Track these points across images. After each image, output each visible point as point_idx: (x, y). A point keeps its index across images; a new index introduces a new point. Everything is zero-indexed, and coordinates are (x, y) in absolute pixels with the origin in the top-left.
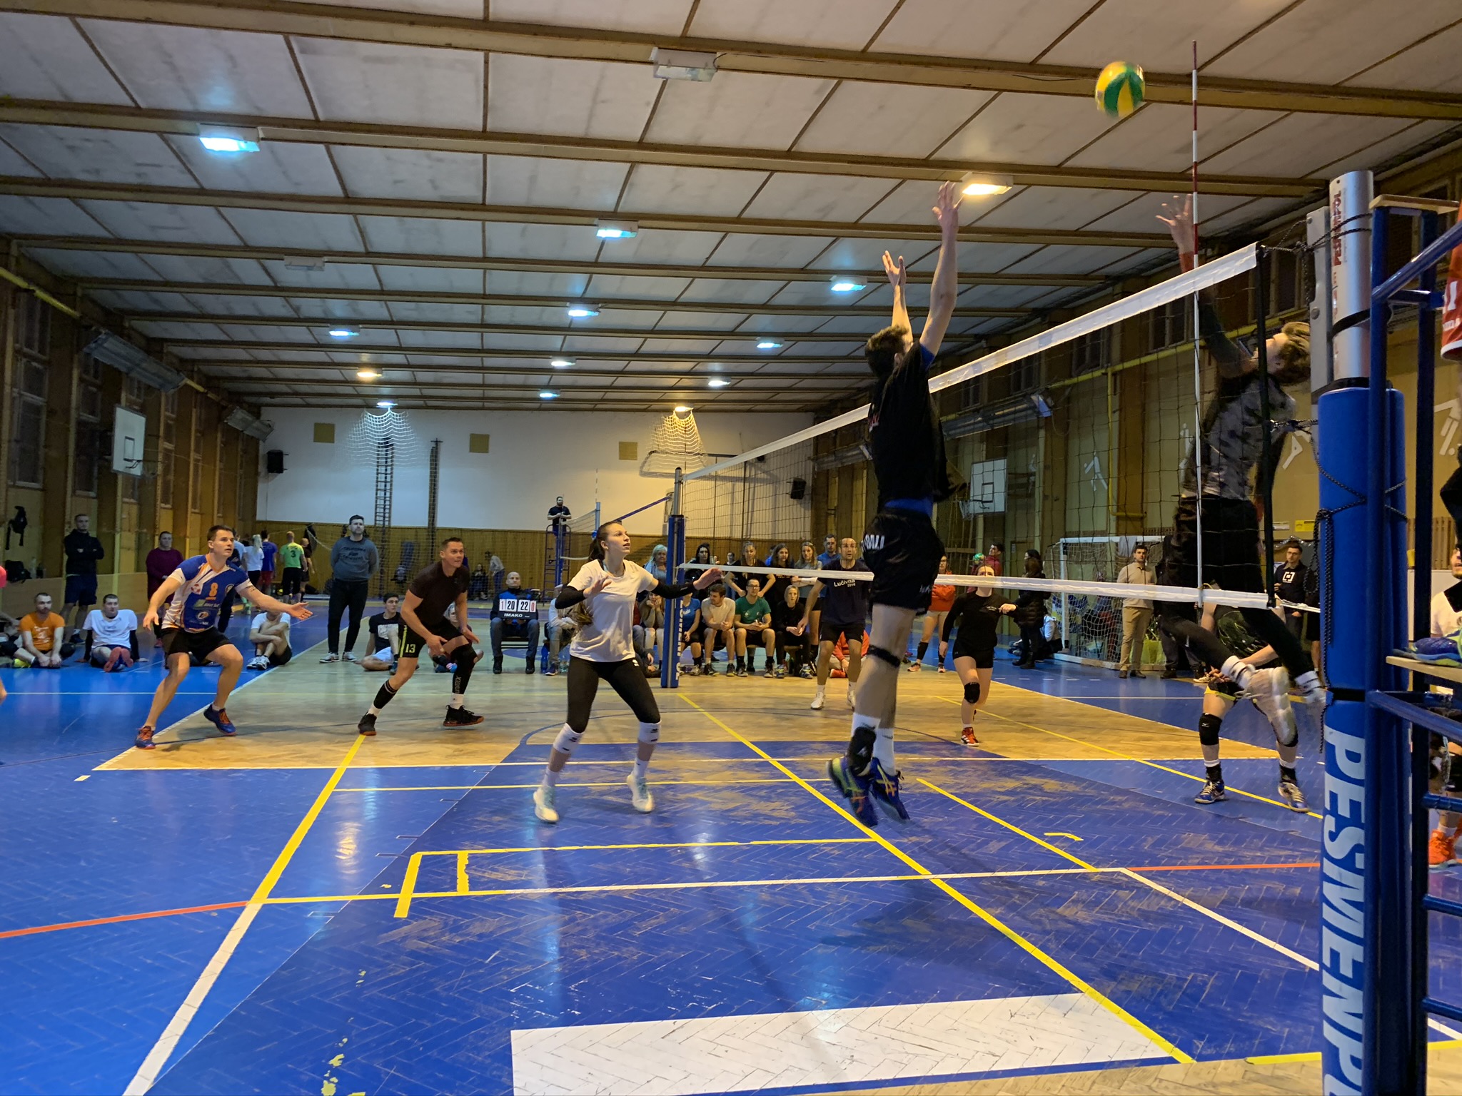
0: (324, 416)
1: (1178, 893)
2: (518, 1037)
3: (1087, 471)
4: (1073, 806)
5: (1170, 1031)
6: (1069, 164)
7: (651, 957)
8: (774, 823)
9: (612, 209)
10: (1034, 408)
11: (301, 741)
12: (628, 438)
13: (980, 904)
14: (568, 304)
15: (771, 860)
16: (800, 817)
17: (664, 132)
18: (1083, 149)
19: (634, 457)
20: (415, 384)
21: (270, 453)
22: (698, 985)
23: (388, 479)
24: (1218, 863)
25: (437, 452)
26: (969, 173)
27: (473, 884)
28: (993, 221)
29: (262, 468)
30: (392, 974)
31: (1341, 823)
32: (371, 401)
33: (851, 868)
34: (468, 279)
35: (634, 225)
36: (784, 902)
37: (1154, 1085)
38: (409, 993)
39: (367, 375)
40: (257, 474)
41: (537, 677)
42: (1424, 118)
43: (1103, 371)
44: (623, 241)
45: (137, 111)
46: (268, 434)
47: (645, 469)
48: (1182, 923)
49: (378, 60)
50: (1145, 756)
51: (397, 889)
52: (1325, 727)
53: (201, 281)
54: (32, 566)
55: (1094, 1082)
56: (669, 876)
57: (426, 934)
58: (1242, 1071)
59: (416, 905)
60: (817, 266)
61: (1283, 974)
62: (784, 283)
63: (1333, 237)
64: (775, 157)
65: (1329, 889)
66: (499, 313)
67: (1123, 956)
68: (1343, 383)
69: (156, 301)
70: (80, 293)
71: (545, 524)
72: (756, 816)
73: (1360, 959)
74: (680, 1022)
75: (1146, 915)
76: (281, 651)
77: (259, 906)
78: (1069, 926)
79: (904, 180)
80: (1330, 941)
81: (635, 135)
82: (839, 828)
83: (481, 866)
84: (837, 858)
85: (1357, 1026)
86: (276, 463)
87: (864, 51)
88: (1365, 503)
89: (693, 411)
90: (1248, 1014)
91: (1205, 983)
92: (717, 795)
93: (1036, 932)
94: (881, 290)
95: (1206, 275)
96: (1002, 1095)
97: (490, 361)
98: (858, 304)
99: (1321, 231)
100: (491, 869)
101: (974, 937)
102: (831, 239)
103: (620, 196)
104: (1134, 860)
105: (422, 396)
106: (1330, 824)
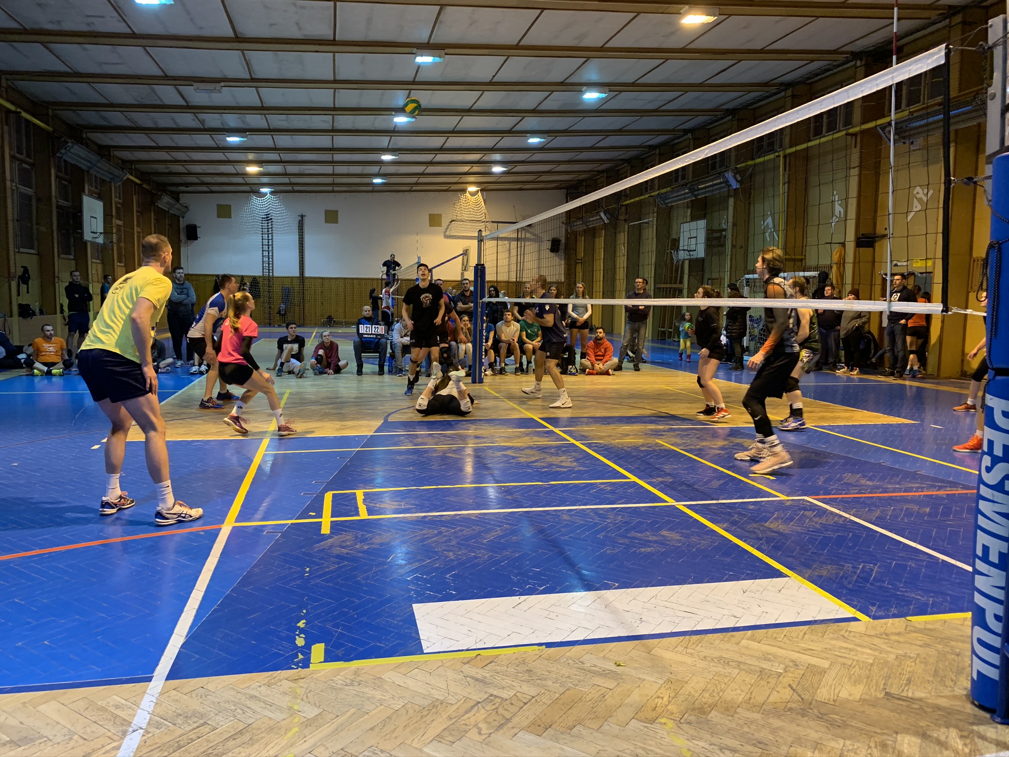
0: (224, 200)
1: (845, 512)
2: (418, 608)
3: (763, 227)
5: (853, 600)
7: (496, 557)
8: (563, 470)
9: (426, 41)
10: (726, 182)
12: (436, 211)
13: (713, 521)
14: (393, 113)
15: (565, 494)
16: (580, 466)
19: (440, 225)
20: (285, 174)
21: (188, 227)
22: (530, 574)
23: (270, 243)
24: (871, 493)
25: (302, 224)
26: (687, 7)
27: (370, 511)
28: (702, 44)
29: (183, 237)
30: (327, 570)
31: (995, 460)
32: (255, 188)
33: (620, 498)
34: (322, 97)
35: (442, 52)
36: (579, 521)
37: (846, 635)
38: (341, 582)
39: (252, 169)
40: (180, 241)
41: (387, 377)
43: (777, 154)
44: (434, 64)
46: (185, 213)
47: (447, 233)
48: (851, 532)
51: (319, 516)
52: (987, 395)
53: (135, 102)
54: (36, 307)
55: (805, 634)
57: (344, 544)
58: (905, 625)
59: (335, 527)
60: (572, 80)
61: (924, 564)
62: (549, 93)
65: (983, 505)
66: (345, 121)
67: (813, 553)
69: (104, 118)
70: (51, 113)
71: (380, 272)
72: (550, 465)
73: (1005, 551)
74: (523, 598)
75: (825, 527)
77: (230, 528)
78: (774, 534)
79: (639, 13)
80: (983, 538)
82: (608, 472)
83: (373, 500)
84: (612, 492)
85: (1000, 595)
86: (192, 233)
89: (481, 190)
90: (904, 590)
91: (872, 570)
92: (522, 452)
93: (752, 539)
94: (617, 97)
95: (902, 71)
96: (744, 642)
97: (338, 157)
98: (601, 108)
99: (1000, 34)
100: (380, 502)
101: (711, 542)
102: (585, 59)
103: (432, 32)
104: (812, 491)
105: (291, 184)
106: (987, 461)
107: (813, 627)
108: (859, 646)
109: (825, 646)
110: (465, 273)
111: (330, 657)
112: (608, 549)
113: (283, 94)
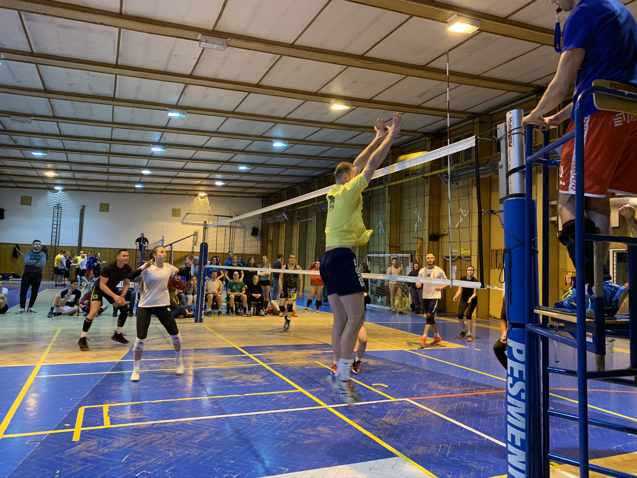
0: (27, 193)
1: (430, 408)
4: (382, 371)
5: (437, 471)
6: (374, 99)
7: (204, 453)
8: (254, 385)
9: (175, 104)
12: (176, 207)
13: (350, 418)
14: (151, 145)
15: (255, 403)
16: (266, 381)
17: (201, 72)
18: (381, 92)
19: (179, 216)
20: (74, 179)
22: (227, 465)
23: (59, 223)
24: (444, 394)
25: (83, 211)
26: (334, 100)
27: (112, 421)
28: (342, 121)
30: (74, 471)
31: (515, 380)
32: (51, 186)
33: (292, 404)
34: (104, 132)
35: (185, 111)
36: (264, 423)
39: (50, 174)
42: (509, 91)
43: (385, 185)
44: (180, 119)
47: (184, 221)
48: (434, 422)
49: (66, 27)
50: (408, 348)
51: (73, 426)
56: (209, 412)
57: (90, 449)
59: (83, 433)
60: (266, 135)
61: (477, 442)
62: (251, 141)
63: (508, 135)
64: (251, 86)
65: (510, 408)
66: (117, 148)
67: (412, 438)
68: (513, 196)
72: (246, 382)
73: (524, 438)
75: (419, 419)
76: (3, 307)
78: (388, 426)
79: (306, 101)
80: (511, 430)
81: (189, 73)
82: (284, 385)
83: (115, 412)
84: (286, 400)
85: (523, 467)
87: (292, 44)
88: (524, 245)
89: (208, 196)
90: (466, 461)
91: (447, 449)
92: (227, 373)
93: (375, 430)
94: (294, 147)
95: (453, 148)
97: (112, 170)
98: (284, 152)
99: (503, 133)
100: (121, 413)
101: (349, 434)
102: (274, 124)
103: (179, 99)
104: (410, 395)
105: (77, 185)
106: (510, 380)
110: (195, 247)
112: (282, 443)
113: (76, 128)
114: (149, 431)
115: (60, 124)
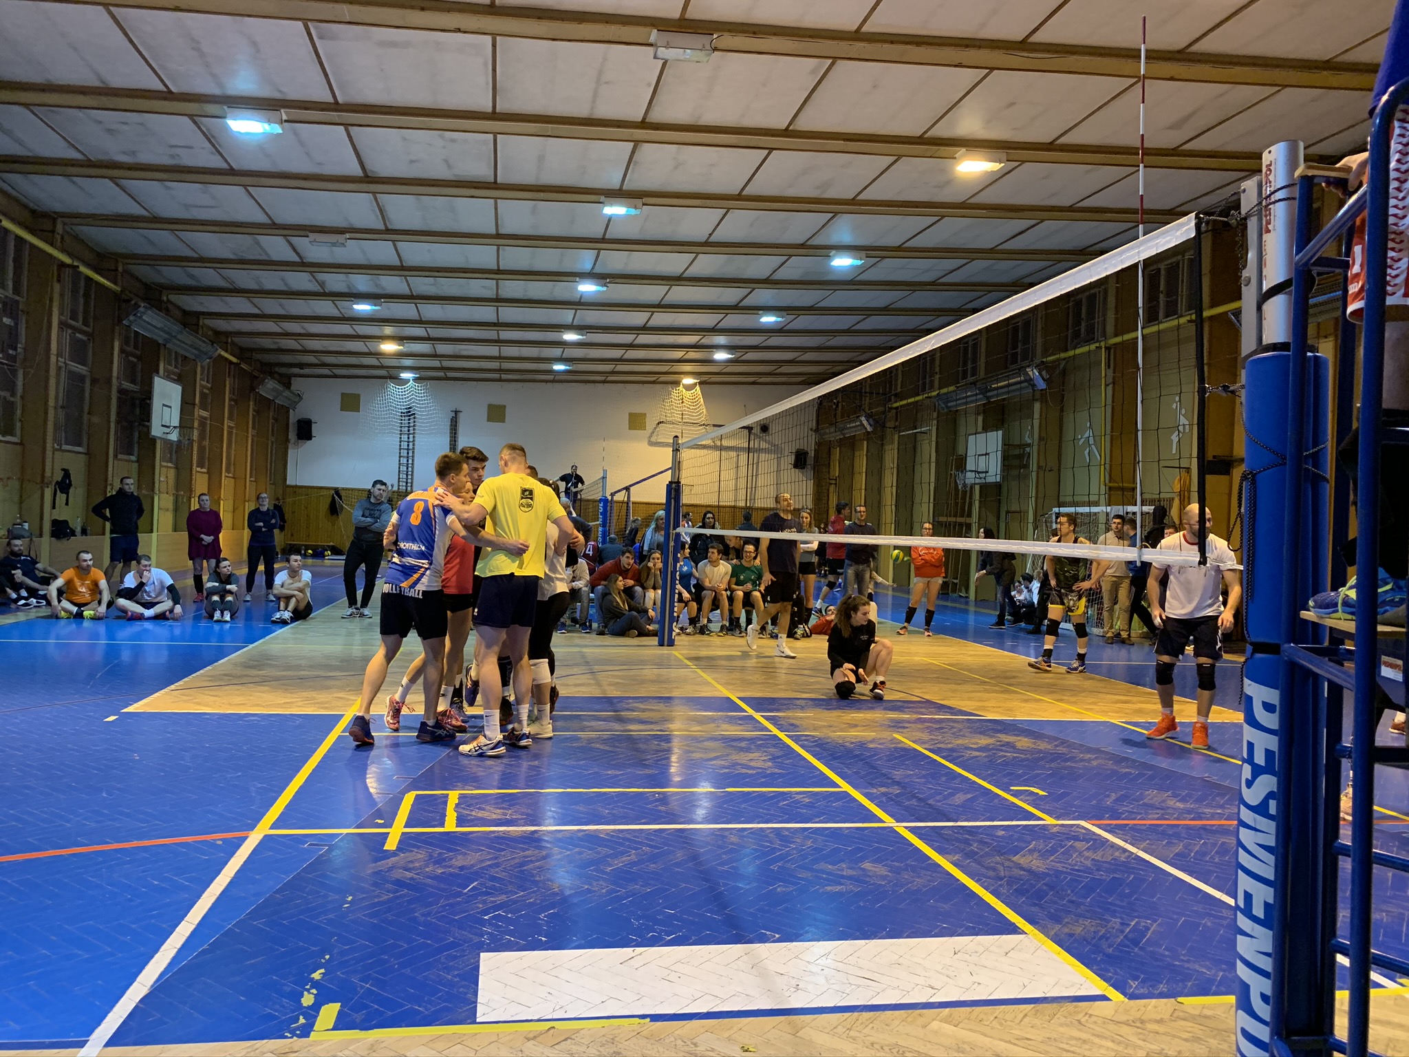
0: (350, 387)
1: (1133, 845)
2: (488, 961)
3: (1081, 443)
4: (1042, 763)
5: (1107, 971)
6: (1062, 140)
7: (619, 891)
8: (750, 771)
9: (618, 187)
10: (1030, 381)
11: (314, 688)
12: (637, 409)
13: (940, 851)
14: (578, 279)
15: (744, 806)
16: (776, 767)
17: (664, 113)
18: (1075, 126)
19: (643, 428)
20: (435, 356)
21: (299, 421)
22: (660, 918)
23: (411, 447)
24: (1178, 819)
25: (456, 422)
26: (964, 150)
27: (461, 821)
28: (990, 197)
29: (292, 435)
30: (376, 900)
31: (1257, 771)
32: (393, 372)
33: (820, 815)
34: (483, 255)
35: (639, 202)
36: (751, 845)
37: (1083, 1020)
38: (390, 917)
39: (389, 347)
40: (287, 440)
43: (1097, 345)
44: (627, 216)
45: (168, 95)
46: (296, 403)
47: (653, 439)
48: (1133, 873)
49: (393, 44)
50: (1121, 717)
51: (389, 825)
52: (1245, 679)
53: (232, 257)
54: (77, 525)
55: (1026, 1015)
56: (645, 818)
57: (411, 865)
58: (1172, 1010)
59: (406, 841)
60: (816, 241)
61: (1225, 923)
62: (785, 258)
63: (1264, 206)
64: (773, 136)
65: (1245, 834)
66: (513, 288)
67: (1072, 902)
68: (1269, 348)
69: (192, 277)
70: (120, 269)
72: (735, 765)
73: (1271, 901)
74: (639, 950)
75: (1098, 865)
76: (302, 606)
77: (261, 837)
78: (1022, 872)
79: (899, 157)
80: (1245, 882)
81: (638, 115)
82: (812, 778)
83: (469, 805)
84: (807, 806)
85: (1267, 964)
86: (305, 431)
87: (858, 31)
88: (1285, 463)
89: (700, 383)
90: (1185, 958)
91: (1148, 929)
92: (699, 745)
93: (989, 878)
94: (880, 265)
95: (1150, 244)
96: (935, 1025)
97: (506, 334)
98: (858, 278)
99: (1254, 200)
100: (479, 809)
101: (929, 881)
102: (832, 215)
103: (625, 175)
104: (1094, 815)
105: (442, 368)
106: (1247, 771)
107: (1040, 1006)
108: (1098, 1036)
109: (1048, 1035)
111: (342, 1023)
112: (779, 886)
113: (429, 251)
114: (524, 843)
115: (399, 244)
